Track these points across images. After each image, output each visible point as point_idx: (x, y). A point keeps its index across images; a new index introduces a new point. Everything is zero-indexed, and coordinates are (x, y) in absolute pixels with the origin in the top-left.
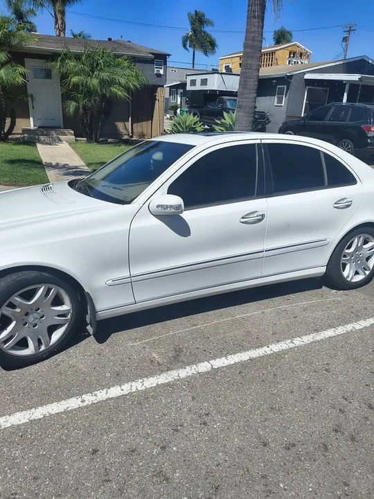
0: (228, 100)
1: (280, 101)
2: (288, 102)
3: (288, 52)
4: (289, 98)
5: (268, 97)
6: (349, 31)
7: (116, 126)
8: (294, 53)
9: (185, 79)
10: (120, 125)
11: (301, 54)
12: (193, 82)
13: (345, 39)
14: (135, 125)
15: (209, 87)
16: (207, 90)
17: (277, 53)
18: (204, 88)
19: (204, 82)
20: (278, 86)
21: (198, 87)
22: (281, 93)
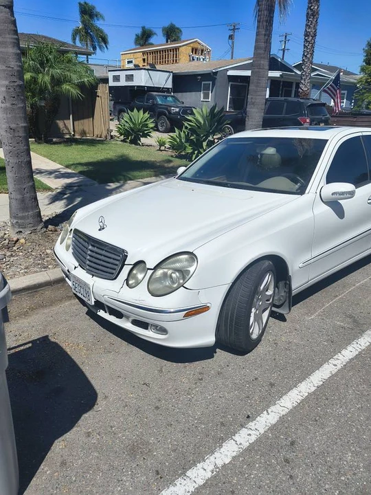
0: (158, 95)
1: (206, 96)
2: (215, 97)
3: (190, 48)
4: (215, 94)
5: (194, 93)
6: (234, 30)
7: (57, 125)
8: (196, 50)
9: (105, 75)
10: (60, 124)
11: (202, 51)
12: (117, 78)
13: (231, 37)
14: (76, 123)
15: (136, 82)
16: (134, 86)
17: (181, 49)
18: (130, 84)
19: (130, 78)
20: (203, 83)
21: (123, 83)
22: (207, 88)
